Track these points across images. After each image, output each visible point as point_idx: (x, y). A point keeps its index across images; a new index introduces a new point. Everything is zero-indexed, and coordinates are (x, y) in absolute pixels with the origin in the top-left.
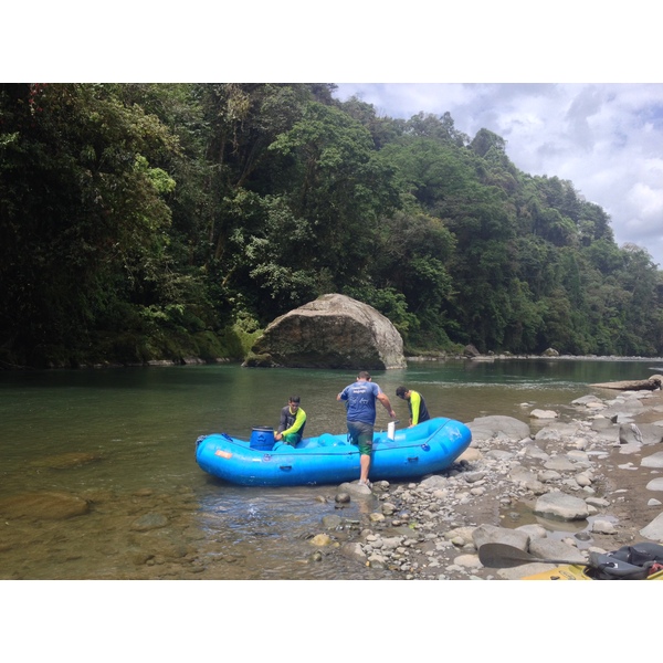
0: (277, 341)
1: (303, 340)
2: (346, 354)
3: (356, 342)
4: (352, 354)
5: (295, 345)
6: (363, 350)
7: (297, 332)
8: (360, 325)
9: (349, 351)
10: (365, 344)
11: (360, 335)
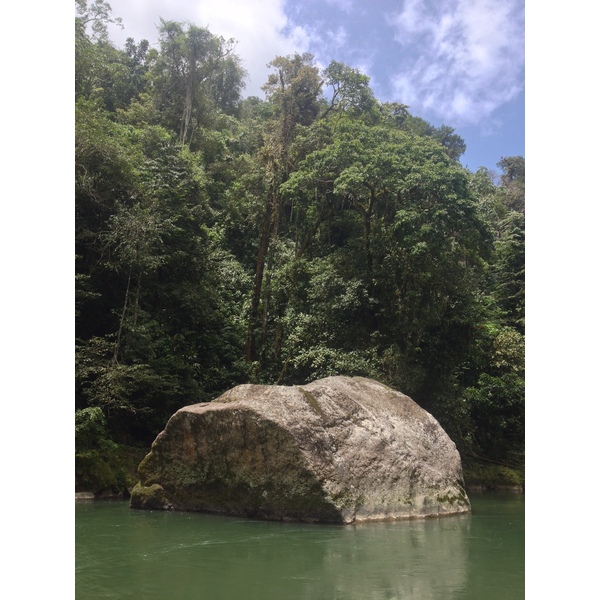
0: (169, 461)
1: (200, 458)
2: (259, 489)
3: (272, 462)
4: (269, 486)
5: (194, 468)
6: (288, 479)
7: (190, 443)
8: (272, 425)
9: (263, 480)
10: (289, 466)
11: (278, 447)
